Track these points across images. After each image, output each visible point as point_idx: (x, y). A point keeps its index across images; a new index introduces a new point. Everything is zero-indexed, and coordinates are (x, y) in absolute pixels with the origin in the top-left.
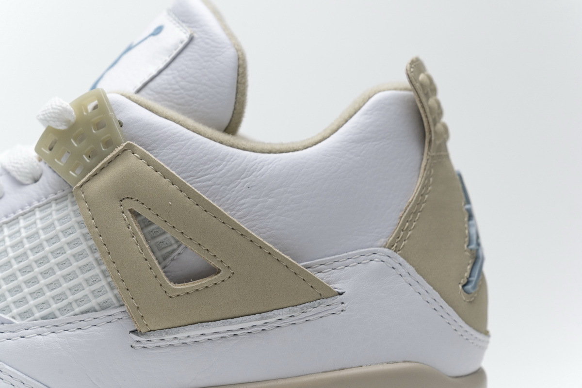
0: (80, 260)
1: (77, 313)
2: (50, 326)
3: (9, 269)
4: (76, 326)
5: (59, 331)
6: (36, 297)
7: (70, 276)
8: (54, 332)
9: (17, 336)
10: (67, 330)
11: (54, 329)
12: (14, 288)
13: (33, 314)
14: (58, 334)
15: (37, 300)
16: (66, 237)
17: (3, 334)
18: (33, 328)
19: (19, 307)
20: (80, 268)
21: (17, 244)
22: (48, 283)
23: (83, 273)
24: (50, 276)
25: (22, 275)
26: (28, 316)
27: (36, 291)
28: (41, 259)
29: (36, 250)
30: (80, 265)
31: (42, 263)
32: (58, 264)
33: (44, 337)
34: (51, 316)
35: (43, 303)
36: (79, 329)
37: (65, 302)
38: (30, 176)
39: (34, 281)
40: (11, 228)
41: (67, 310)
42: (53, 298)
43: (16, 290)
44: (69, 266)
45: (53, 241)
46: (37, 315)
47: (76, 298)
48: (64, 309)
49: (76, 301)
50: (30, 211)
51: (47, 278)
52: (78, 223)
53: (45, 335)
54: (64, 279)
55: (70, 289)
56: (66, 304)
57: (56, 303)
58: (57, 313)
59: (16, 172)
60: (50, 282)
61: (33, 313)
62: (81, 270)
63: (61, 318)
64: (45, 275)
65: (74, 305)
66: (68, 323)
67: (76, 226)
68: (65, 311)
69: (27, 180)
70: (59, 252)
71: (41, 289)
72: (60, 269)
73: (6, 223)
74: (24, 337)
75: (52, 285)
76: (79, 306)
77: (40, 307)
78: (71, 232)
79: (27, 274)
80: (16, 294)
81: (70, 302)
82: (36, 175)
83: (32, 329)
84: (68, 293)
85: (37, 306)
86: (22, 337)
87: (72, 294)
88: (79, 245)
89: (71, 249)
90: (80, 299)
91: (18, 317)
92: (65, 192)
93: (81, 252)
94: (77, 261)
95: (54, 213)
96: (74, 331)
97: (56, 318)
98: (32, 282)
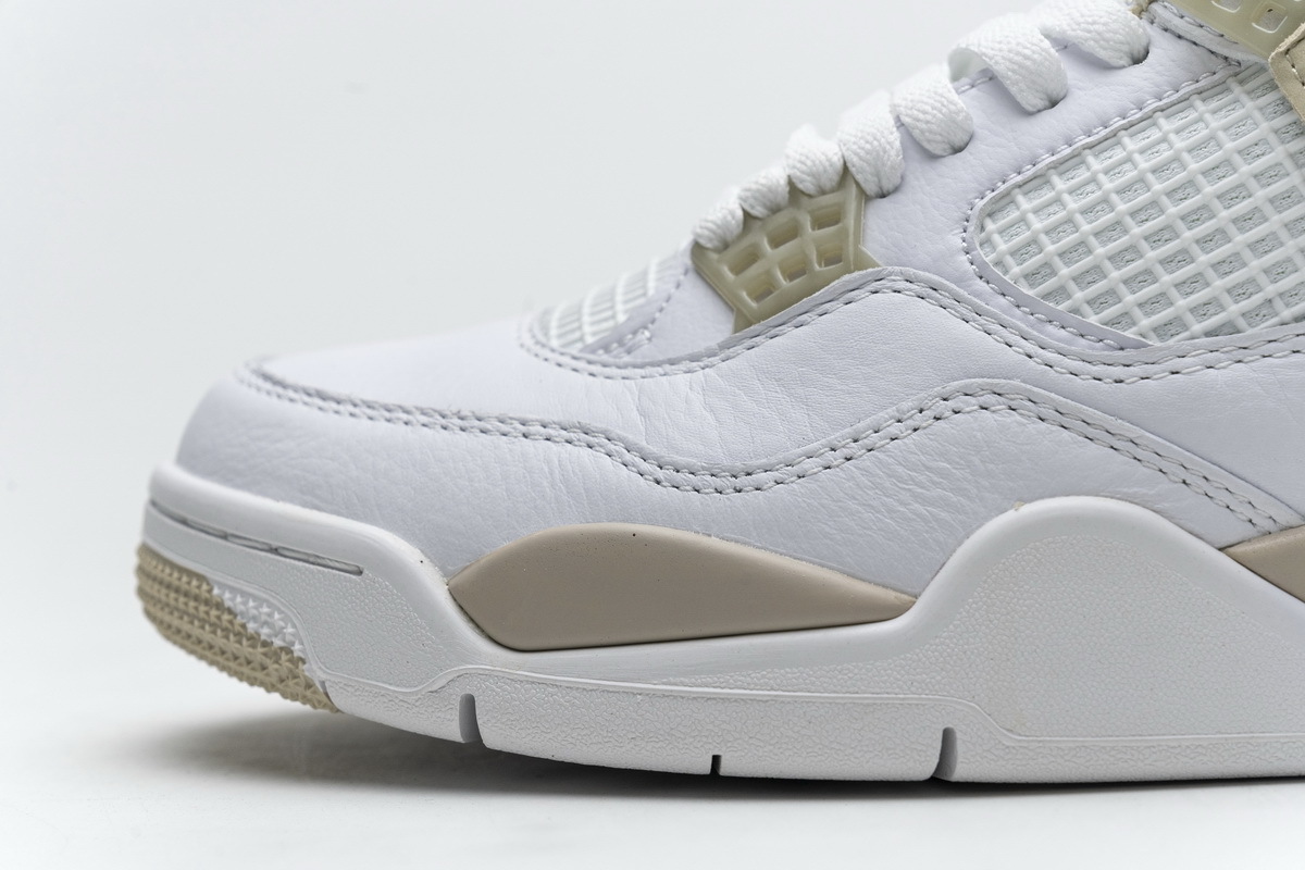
0: (1286, 209)
1: (1286, 320)
2: (1230, 348)
3: (1120, 237)
4: (1289, 345)
5: (1251, 358)
6: (1189, 290)
7: (1264, 243)
8: (1239, 361)
9: (1164, 371)
10: (1269, 356)
11: (1240, 354)
12: (1136, 276)
13: (1186, 327)
14: (1253, 364)
15: (1193, 297)
16: (1250, 164)
17: (1131, 368)
18: (1194, 353)
19: (1153, 314)
20: (1286, 225)
21: (1132, 185)
22: (1215, 261)
23: (1293, 236)
24: (1218, 247)
25: (1153, 249)
26: (1173, 332)
27: (1189, 278)
28: (1195, 211)
29: (1180, 195)
30: (1286, 221)
31: (1198, 220)
32: (1235, 221)
33: (1222, 371)
34: (1230, 328)
35: (1205, 304)
36: (1294, 352)
37: (1257, 299)
38: (1126, 48)
39: (1180, 258)
40: (1102, 156)
41: (1261, 314)
42: (1229, 291)
43: (1141, 278)
44: (1261, 223)
45: (1220, 172)
46: (1198, 327)
47: (1282, 290)
48: (1254, 314)
49: (1281, 295)
50: (1142, 120)
51: (1212, 250)
52: (1276, 132)
53: (1223, 368)
54: (1252, 250)
55: (1266, 271)
56: (1261, 301)
57: (1237, 302)
58: (1241, 323)
59: (1096, 41)
60: (1219, 259)
61: (1185, 325)
62: (1289, 230)
63: (1250, 331)
64: (1206, 245)
65: (1279, 304)
66: (1270, 342)
67: (1272, 138)
68: (1258, 318)
69: (1121, 58)
70: (1234, 195)
71: (1200, 274)
72: (1242, 230)
73: (1091, 147)
74: (1177, 373)
75: (1225, 265)
76: (1287, 305)
77: (1200, 311)
78: (1259, 152)
79: (1162, 245)
80: (1144, 287)
81: (1269, 297)
82: (1138, 49)
83: (1194, 356)
84: (1263, 279)
85: (1192, 310)
86: (1173, 373)
87: (1272, 282)
88: (1281, 178)
89: (1263, 186)
90: (1289, 291)
91: (1152, 334)
92: (1216, 77)
93: (1287, 191)
94: (1280, 212)
95: (1210, 118)
96: (1285, 356)
97: (1238, 332)
98: (1177, 259)
